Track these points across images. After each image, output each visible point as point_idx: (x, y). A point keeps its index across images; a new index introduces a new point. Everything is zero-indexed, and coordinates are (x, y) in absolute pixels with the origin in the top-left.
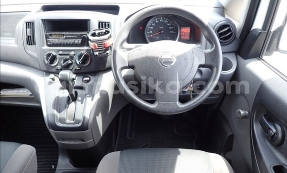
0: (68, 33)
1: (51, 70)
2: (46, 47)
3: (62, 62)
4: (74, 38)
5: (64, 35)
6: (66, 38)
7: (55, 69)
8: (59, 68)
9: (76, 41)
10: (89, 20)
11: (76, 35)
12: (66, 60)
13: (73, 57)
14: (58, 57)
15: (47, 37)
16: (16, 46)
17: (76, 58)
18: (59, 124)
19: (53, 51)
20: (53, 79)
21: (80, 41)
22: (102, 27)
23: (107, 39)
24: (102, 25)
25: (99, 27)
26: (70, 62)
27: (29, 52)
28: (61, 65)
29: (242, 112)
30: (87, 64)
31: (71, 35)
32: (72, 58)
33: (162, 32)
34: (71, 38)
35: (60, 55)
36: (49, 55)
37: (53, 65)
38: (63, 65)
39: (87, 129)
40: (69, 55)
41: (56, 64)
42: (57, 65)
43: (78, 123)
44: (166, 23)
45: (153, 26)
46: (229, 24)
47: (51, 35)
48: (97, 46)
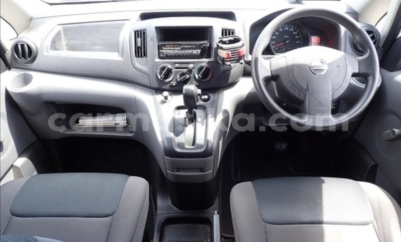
0: (184, 43)
1: (164, 87)
2: (157, 60)
3: (178, 77)
4: (192, 49)
5: (180, 45)
6: (182, 49)
7: (169, 85)
8: (174, 85)
9: (195, 52)
10: (211, 27)
11: (194, 45)
12: (183, 74)
13: (192, 70)
14: (174, 70)
15: (160, 48)
16: (120, 59)
17: (195, 71)
18: (178, 150)
19: (168, 64)
20: (166, 98)
21: (199, 51)
22: (226, 35)
23: (241, 47)
24: (226, 32)
25: (223, 35)
26: (188, 76)
27: (138, 65)
28: (177, 81)
29: (396, 131)
30: (208, 79)
31: (188, 45)
32: (190, 71)
33: (287, 42)
34: (189, 49)
35: (176, 68)
36: (163, 68)
37: (167, 80)
38: (178, 80)
39: (211, 155)
40: (187, 68)
41: (170, 79)
42: (171, 81)
43: (200, 148)
44: (292, 32)
45: (276, 35)
46: (372, 30)
47: (164, 45)
48: (231, 55)
